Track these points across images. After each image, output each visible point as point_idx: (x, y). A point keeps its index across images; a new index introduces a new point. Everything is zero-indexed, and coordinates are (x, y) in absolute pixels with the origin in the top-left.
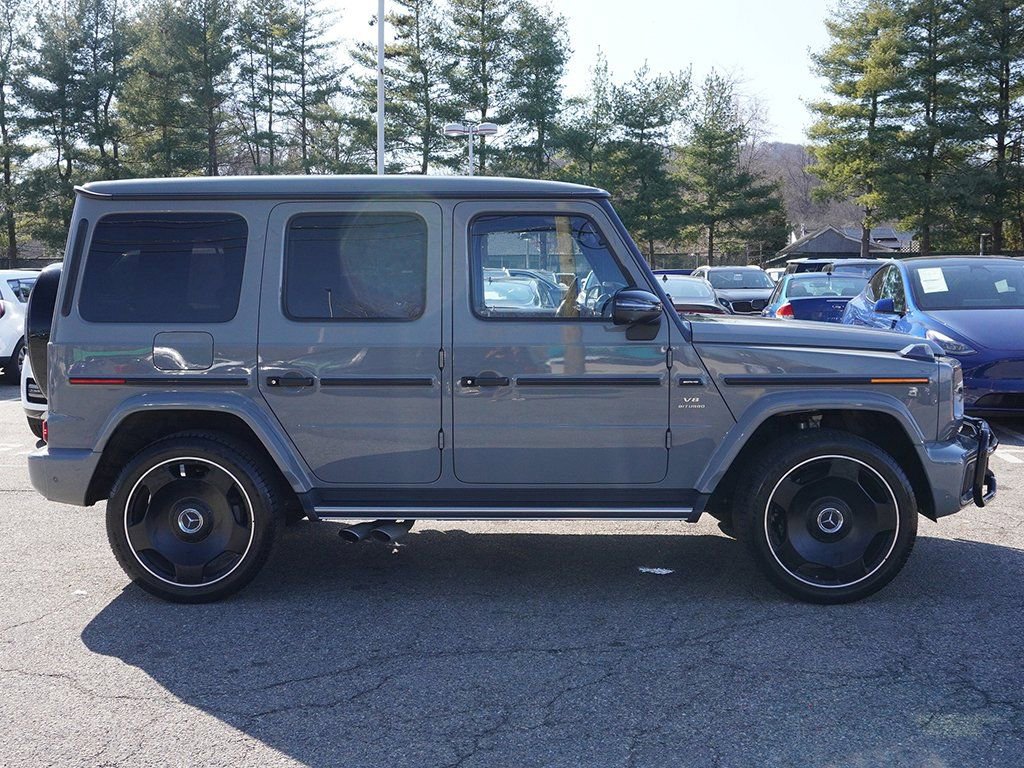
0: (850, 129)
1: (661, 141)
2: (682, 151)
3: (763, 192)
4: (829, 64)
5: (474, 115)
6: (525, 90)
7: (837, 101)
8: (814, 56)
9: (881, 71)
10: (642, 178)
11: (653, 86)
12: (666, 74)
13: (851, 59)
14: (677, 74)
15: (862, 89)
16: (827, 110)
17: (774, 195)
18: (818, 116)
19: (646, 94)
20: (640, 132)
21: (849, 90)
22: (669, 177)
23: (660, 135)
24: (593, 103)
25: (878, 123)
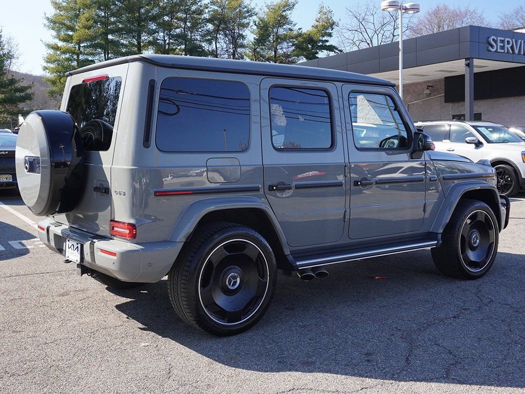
0: (68, 60)
3: (22, 89)
4: (56, 24)
7: (60, 44)
8: (48, 19)
9: (87, 31)
13: (67, 23)
15: (75, 39)
16: (55, 48)
17: (29, 91)
18: (51, 51)
21: (68, 39)
25: (81, 57)
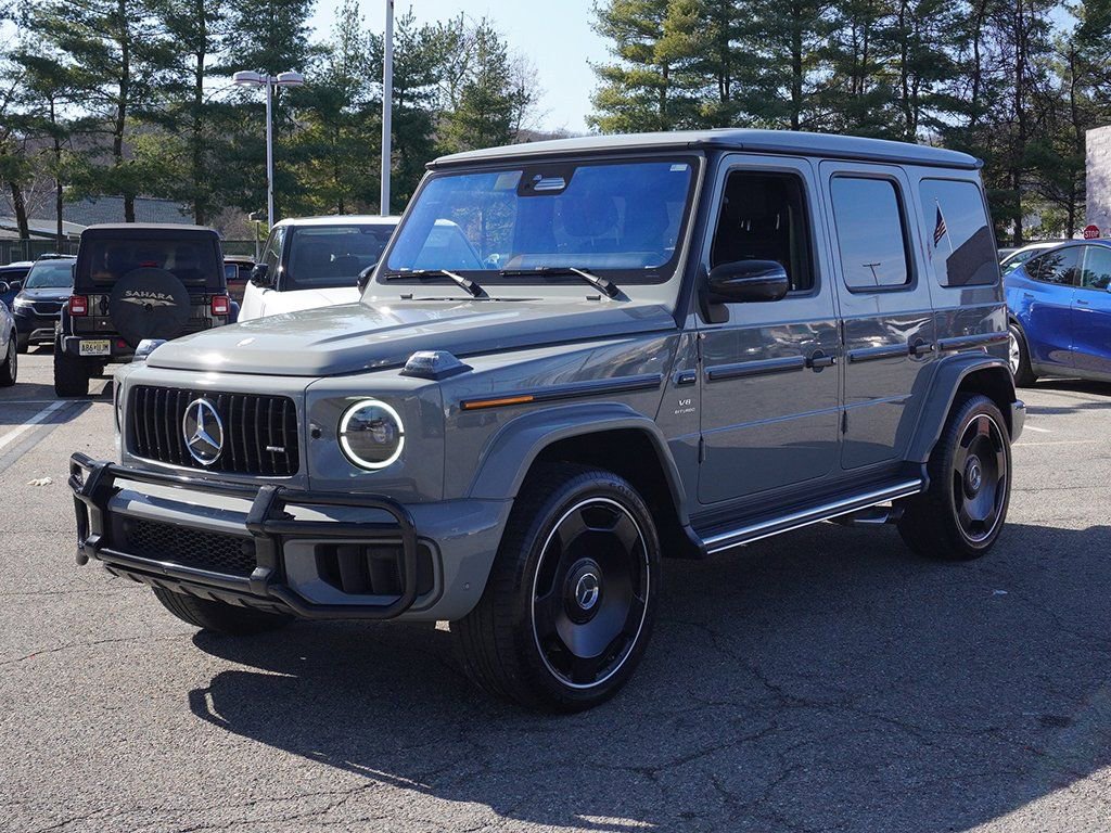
0: (641, 100)
1: (425, 105)
2: (450, 117)
4: (617, 23)
5: (191, 61)
6: (263, 33)
7: (627, 66)
8: (601, 13)
9: (684, 36)
10: (403, 149)
11: (418, 38)
12: (433, 24)
13: (641, 19)
14: (445, 24)
15: (658, 55)
16: (616, 76)
18: (607, 84)
19: (410, 46)
20: (400, 91)
21: (641, 56)
22: (436, 147)
23: (426, 96)
24: (339, 54)
25: (669, 93)
